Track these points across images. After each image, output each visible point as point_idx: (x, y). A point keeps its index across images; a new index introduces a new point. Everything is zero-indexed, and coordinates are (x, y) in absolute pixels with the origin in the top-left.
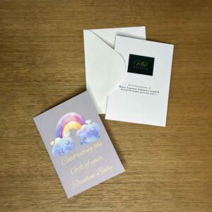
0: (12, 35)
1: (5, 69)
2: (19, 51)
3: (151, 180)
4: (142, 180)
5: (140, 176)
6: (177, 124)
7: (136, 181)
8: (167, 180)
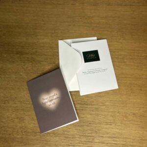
0: (42, 45)
1: (37, 65)
2: (46, 55)
3: (124, 143)
4: (118, 143)
5: (117, 139)
6: (143, 108)
7: (114, 142)
8: (135, 144)
